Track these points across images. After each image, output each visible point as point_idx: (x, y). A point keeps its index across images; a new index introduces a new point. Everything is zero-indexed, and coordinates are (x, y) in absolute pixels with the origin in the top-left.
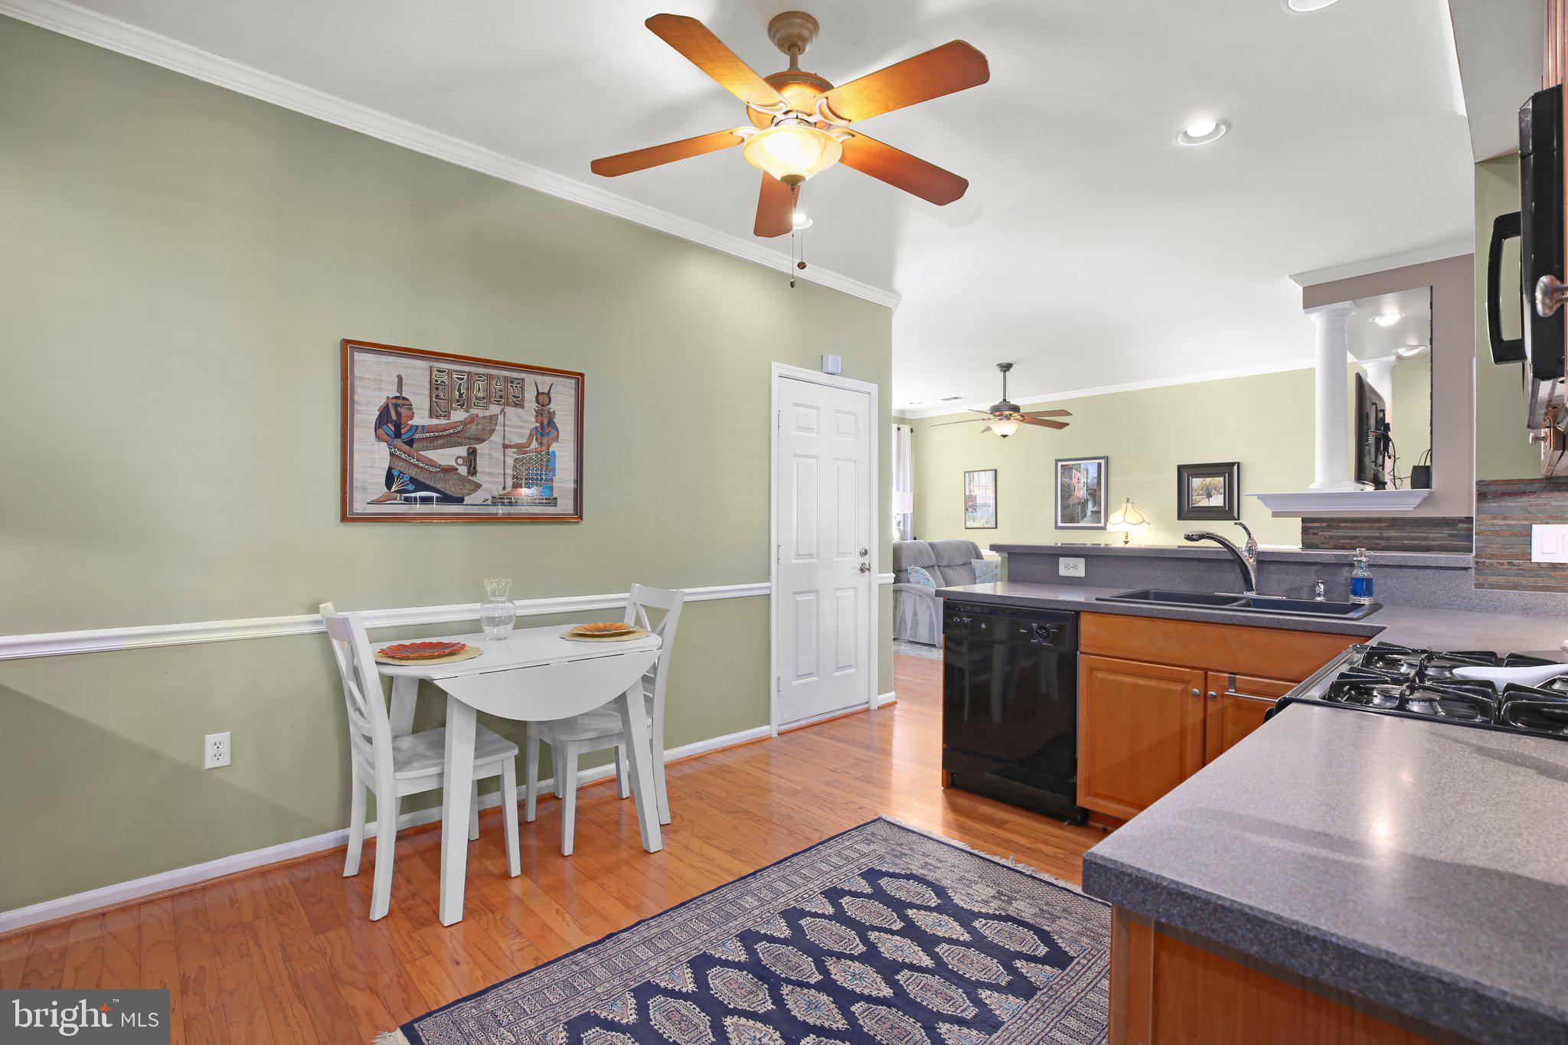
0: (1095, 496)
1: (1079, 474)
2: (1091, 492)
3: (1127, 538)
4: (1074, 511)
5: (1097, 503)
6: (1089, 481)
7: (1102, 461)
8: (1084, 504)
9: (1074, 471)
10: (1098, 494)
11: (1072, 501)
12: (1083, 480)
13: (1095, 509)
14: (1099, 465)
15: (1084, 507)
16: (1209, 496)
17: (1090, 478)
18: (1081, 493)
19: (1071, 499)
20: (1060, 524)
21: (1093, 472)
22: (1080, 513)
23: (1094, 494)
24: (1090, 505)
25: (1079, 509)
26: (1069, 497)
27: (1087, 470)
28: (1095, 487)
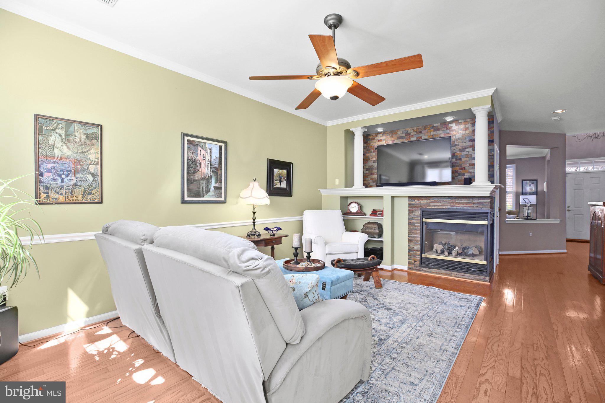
0: (217, 174)
1: (204, 152)
2: (214, 170)
3: (254, 210)
4: (200, 186)
5: (218, 180)
6: (212, 160)
7: (223, 145)
8: (208, 180)
9: (200, 148)
10: (219, 172)
11: (197, 176)
12: (208, 158)
13: (217, 185)
14: (221, 147)
15: (208, 182)
16: (280, 181)
17: (213, 157)
18: (205, 170)
19: (197, 174)
20: (186, 198)
21: (215, 153)
22: (204, 187)
23: (216, 171)
24: (213, 180)
25: (204, 184)
26: (195, 173)
27: (211, 150)
28: (217, 166)
